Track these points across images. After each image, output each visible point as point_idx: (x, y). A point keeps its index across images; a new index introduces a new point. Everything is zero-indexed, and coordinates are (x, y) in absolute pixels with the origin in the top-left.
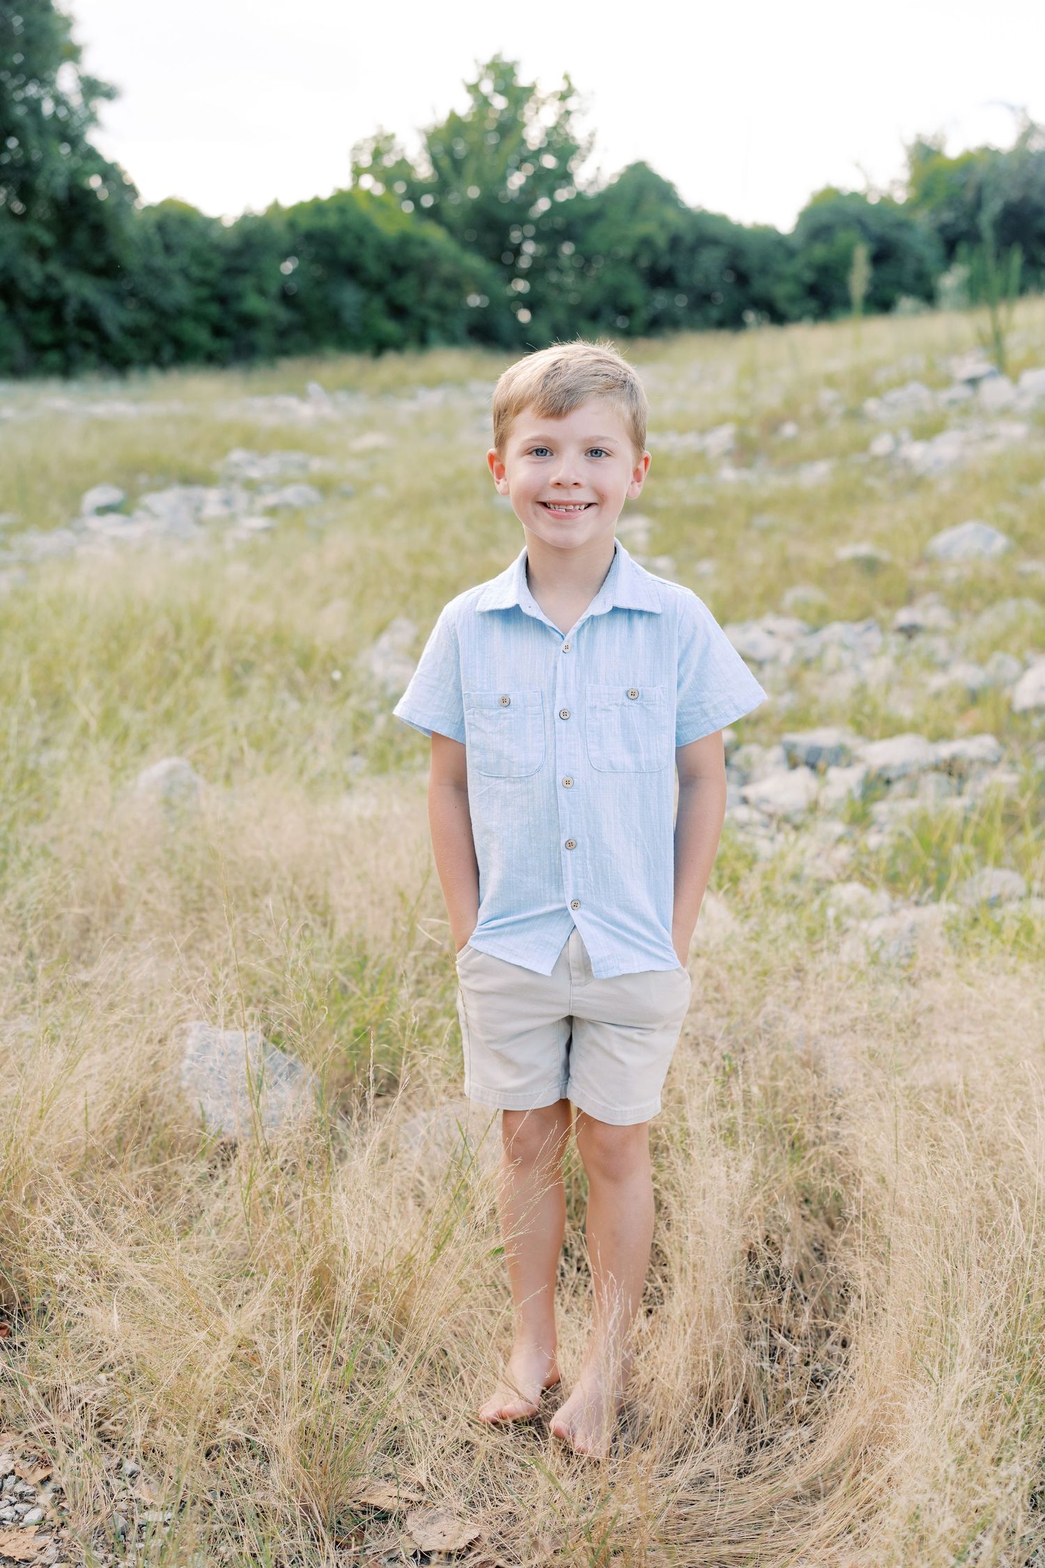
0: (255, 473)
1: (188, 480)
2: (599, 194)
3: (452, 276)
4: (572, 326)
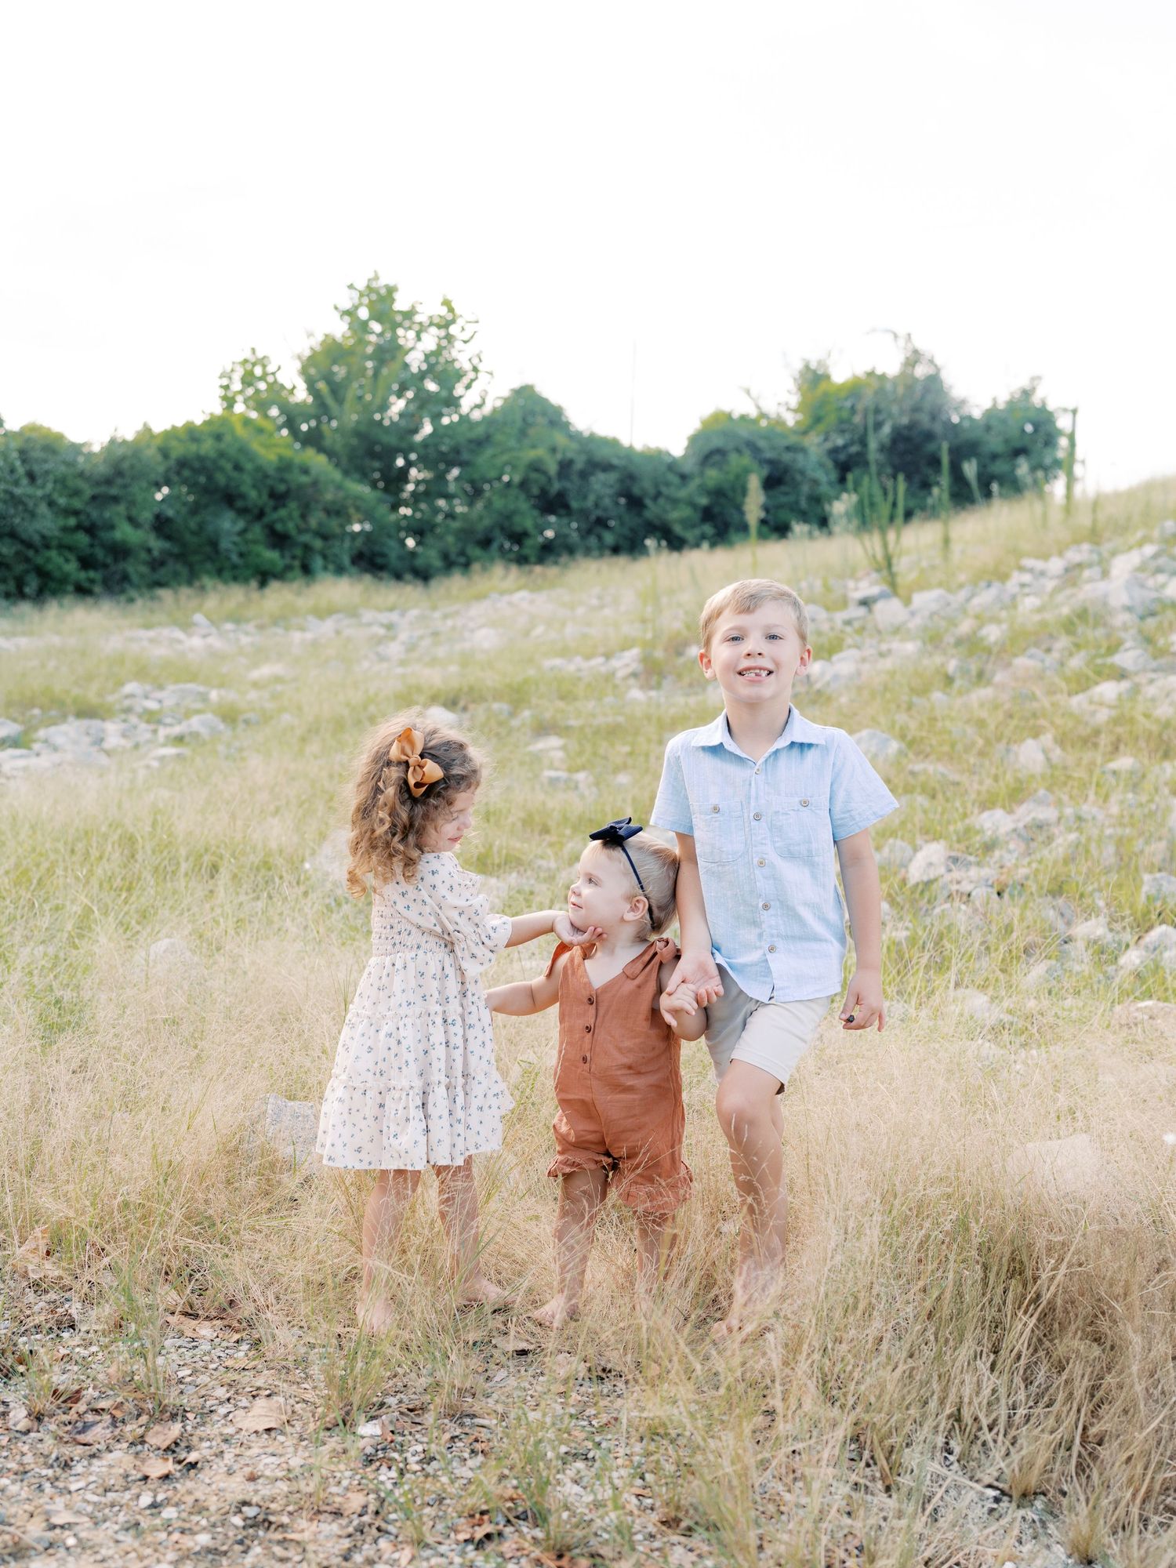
0: (152, 705)
1: (86, 712)
2: (484, 418)
3: (334, 502)
4: (462, 553)
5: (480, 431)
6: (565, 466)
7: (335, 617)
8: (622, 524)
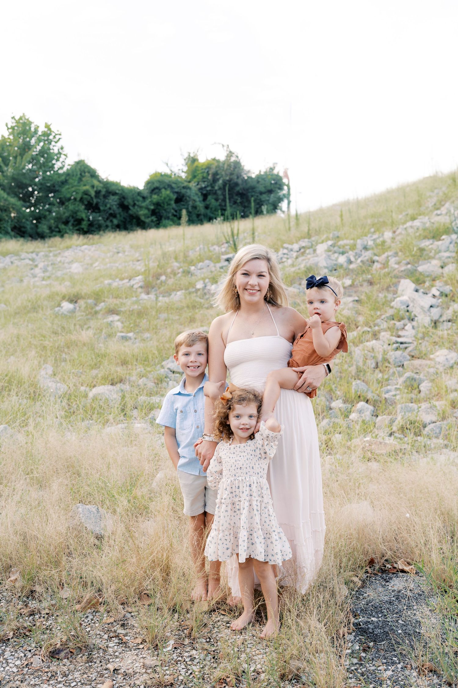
2: (64, 172)
3: (4, 206)
4: (57, 227)
5: (63, 178)
6: (98, 193)
7: (10, 256)
8: (121, 216)
